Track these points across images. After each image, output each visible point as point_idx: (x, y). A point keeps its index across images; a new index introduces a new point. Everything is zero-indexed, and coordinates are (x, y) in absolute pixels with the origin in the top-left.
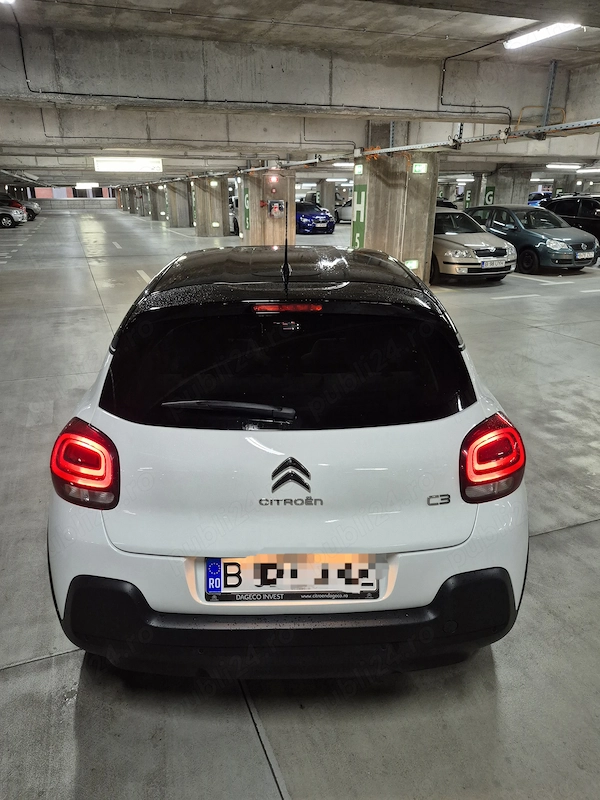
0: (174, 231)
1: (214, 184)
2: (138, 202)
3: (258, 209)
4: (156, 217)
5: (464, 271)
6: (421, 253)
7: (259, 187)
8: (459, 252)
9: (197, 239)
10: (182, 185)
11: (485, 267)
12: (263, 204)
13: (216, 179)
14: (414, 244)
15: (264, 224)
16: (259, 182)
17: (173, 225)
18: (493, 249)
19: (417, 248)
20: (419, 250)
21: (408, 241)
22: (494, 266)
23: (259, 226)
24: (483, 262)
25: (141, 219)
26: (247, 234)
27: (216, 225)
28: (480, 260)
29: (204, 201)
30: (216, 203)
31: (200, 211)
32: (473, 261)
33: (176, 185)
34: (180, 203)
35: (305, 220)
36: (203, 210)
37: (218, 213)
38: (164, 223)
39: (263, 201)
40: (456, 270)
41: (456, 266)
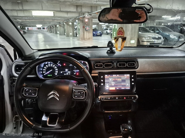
0: (60, 36)
1: (70, 23)
2: (52, 30)
3: (82, 29)
4: (56, 33)
5: (149, 44)
6: (135, 38)
7: (82, 22)
8: (147, 38)
9: (66, 38)
10: (63, 25)
11: (155, 43)
12: (84, 27)
13: (71, 22)
14: (133, 35)
15: (84, 33)
16: (83, 21)
17: (60, 35)
18: (157, 37)
19: (134, 36)
20: (135, 37)
21: (132, 34)
22: (158, 42)
23: (83, 33)
24: (155, 41)
25: (53, 34)
26: (79, 35)
27: (71, 34)
28: (154, 40)
29: (68, 28)
30: (71, 29)
31: (67, 31)
32: (151, 41)
33: (61, 25)
34: (62, 29)
35: (94, 33)
36: (68, 30)
37: (71, 31)
38: (58, 35)
39: (83, 26)
40: (145, 44)
41: (146, 42)
